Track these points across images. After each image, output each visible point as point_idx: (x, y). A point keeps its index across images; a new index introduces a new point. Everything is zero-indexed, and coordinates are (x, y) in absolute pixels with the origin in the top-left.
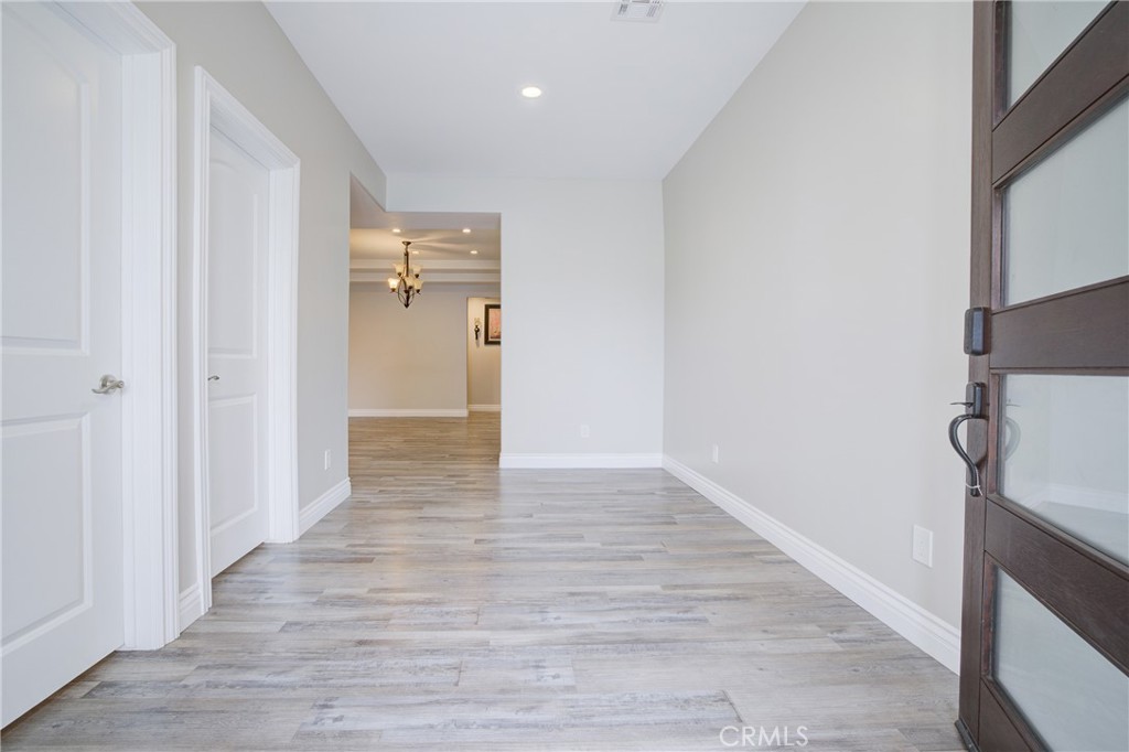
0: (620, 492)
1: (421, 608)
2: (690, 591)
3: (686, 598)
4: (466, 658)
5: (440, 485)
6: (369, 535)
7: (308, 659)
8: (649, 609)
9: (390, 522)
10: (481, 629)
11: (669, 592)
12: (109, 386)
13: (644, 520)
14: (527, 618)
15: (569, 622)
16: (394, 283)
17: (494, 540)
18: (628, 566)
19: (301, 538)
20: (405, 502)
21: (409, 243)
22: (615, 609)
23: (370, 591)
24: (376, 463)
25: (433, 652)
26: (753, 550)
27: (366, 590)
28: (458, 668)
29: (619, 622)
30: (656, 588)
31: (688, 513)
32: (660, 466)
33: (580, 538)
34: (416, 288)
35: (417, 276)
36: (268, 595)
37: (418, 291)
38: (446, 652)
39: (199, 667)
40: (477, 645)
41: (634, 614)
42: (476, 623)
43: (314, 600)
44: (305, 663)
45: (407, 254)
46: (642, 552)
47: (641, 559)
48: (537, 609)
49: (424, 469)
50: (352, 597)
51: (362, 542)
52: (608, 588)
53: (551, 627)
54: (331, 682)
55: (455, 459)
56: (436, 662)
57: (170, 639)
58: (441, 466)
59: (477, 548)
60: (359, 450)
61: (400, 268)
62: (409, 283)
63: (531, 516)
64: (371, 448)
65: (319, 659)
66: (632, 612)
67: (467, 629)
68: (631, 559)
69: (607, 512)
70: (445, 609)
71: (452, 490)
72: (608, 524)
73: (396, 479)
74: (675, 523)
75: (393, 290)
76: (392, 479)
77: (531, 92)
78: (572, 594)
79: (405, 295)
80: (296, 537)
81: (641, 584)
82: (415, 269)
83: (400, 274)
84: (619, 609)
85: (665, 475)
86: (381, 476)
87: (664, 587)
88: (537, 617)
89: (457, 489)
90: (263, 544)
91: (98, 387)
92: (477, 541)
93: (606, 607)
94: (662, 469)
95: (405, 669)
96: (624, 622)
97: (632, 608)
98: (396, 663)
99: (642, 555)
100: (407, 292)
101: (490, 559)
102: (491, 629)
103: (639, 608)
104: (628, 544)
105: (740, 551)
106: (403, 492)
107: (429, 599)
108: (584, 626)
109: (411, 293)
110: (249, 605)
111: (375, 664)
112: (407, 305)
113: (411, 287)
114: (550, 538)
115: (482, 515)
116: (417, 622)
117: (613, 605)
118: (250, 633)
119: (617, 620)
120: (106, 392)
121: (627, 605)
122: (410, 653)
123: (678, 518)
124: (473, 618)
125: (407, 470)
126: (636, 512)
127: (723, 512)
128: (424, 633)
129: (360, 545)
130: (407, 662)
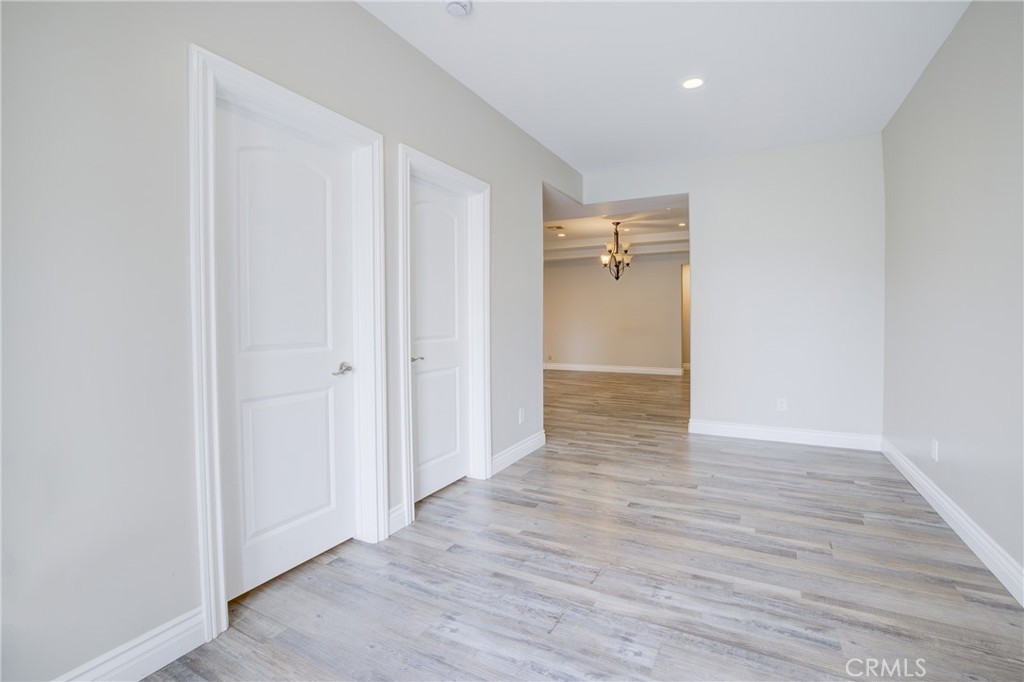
0: (810, 475)
1: (553, 557)
2: (836, 608)
3: (825, 615)
4: (569, 611)
5: (623, 444)
6: (543, 483)
7: (455, 577)
8: (772, 614)
9: (566, 473)
10: (595, 589)
11: (808, 602)
12: (345, 369)
13: (820, 512)
14: (640, 590)
15: (677, 604)
16: (605, 259)
17: (648, 507)
18: (773, 562)
19: (493, 477)
20: (586, 456)
21: (618, 224)
22: (733, 604)
23: (523, 532)
24: (579, 416)
25: (545, 598)
26: (958, 579)
27: (520, 531)
28: (557, 619)
29: (730, 619)
30: (795, 594)
31: (889, 513)
32: (878, 449)
33: (736, 519)
34: (626, 261)
35: (626, 252)
36: (451, 520)
37: (628, 265)
38: (554, 601)
39: (391, 564)
40: (582, 603)
41: (752, 616)
42: (592, 582)
43: (480, 531)
44: (451, 579)
45: (617, 234)
46: (799, 549)
47: (794, 556)
48: (654, 583)
49: (619, 426)
50: (507, 534)
51: (535, 488)
52: (737, 580)
53: (659, 605)
54: (463, 600)
55: (649, 419)
56: (543, 607)
57: (382, 539)
58: (633, 425)
59: (629, 511)
60: (570, 403)
61: (611, 246)
62: (619, 258)
63: (695, 487)
64: (582, 402)
65: (463, 579)
66: (752, 613)
67: (582, 586)
68: (782, 553)
69: (780, 495)
70: (572, 563)
71: (631, 450)
72: (774, 509)
73: (588, 434)
74: (862, 523)
75: (605, 265)
76: (585, 433)
77: (693, 84)
78: (695, 577)
79: (615, 269)
80: (489, 476)
81: (776, 584)
82: (625, 245)
83: (610, 251)
84: (738, 605)
85: (882, 461)
86: (575, 429)
87: (805, 595)
88: (649, 591)
89: (637, 450)
90: (465, 477)
91: (337, 370)
92: (631, 505)
93: (726, 599)
94: (881, 454)
95: (517, 606)
96: (737, 620)
97: (752, 608)
98: (513, 600)
99: (798, 552)
100: (617, 266)
101: (634, 524)
102: (603, 591)
103: (762, 611)
104: (788, 536)
105: (936, 575)
106: (589, 447)
107: (564, 550)
108: (691, 613)
109: (621, 267)
110: (437, 524)
111: (497, 596)
112: (617, 278)
113: (620, 262)
114: (705, 514)
115: (647, 479)
116: (545, 568)
117: (734, 600)
118: (428, 547)
119: (730, 616)
120: (343, 373)
121: (750, 603)
122: (528, 594)
123: (868, 517)
124: (591, 576)
125: (602, 426)
126: (817, 501)
127: (940, 520)
128: (546, 579)
129: (533, 491)
130: (521, 601)
